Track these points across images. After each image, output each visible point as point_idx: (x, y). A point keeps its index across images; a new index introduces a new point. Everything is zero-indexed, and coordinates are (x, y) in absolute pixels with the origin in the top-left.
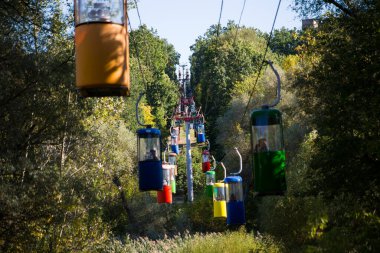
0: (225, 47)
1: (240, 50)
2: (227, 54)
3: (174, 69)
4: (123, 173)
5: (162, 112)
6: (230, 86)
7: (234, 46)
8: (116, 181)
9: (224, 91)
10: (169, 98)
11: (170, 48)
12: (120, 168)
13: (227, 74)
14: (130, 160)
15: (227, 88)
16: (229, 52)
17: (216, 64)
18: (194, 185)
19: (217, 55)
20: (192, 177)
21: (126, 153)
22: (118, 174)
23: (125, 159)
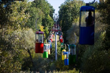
0: (71, 6)
1: (76, 8)
2: (72, 8)
3: (53, 15)
4: (31, 49)
5: (47, 29)
6: (73, 20)
7: (74, 6)
8: (29, 51)
9: (70, 22)
10: (50, 24)
11: (51, 7)
12: (30, 47)
13: (72, 16)
14: (34, 44)
15: (71, 21)
16: (73, 8)
17: (68, 12)
18: (58, 55)
19: (68, 9)
20: (57, 52)
21: (33, 42)
22: (29, 49)
23: (33, 44)
